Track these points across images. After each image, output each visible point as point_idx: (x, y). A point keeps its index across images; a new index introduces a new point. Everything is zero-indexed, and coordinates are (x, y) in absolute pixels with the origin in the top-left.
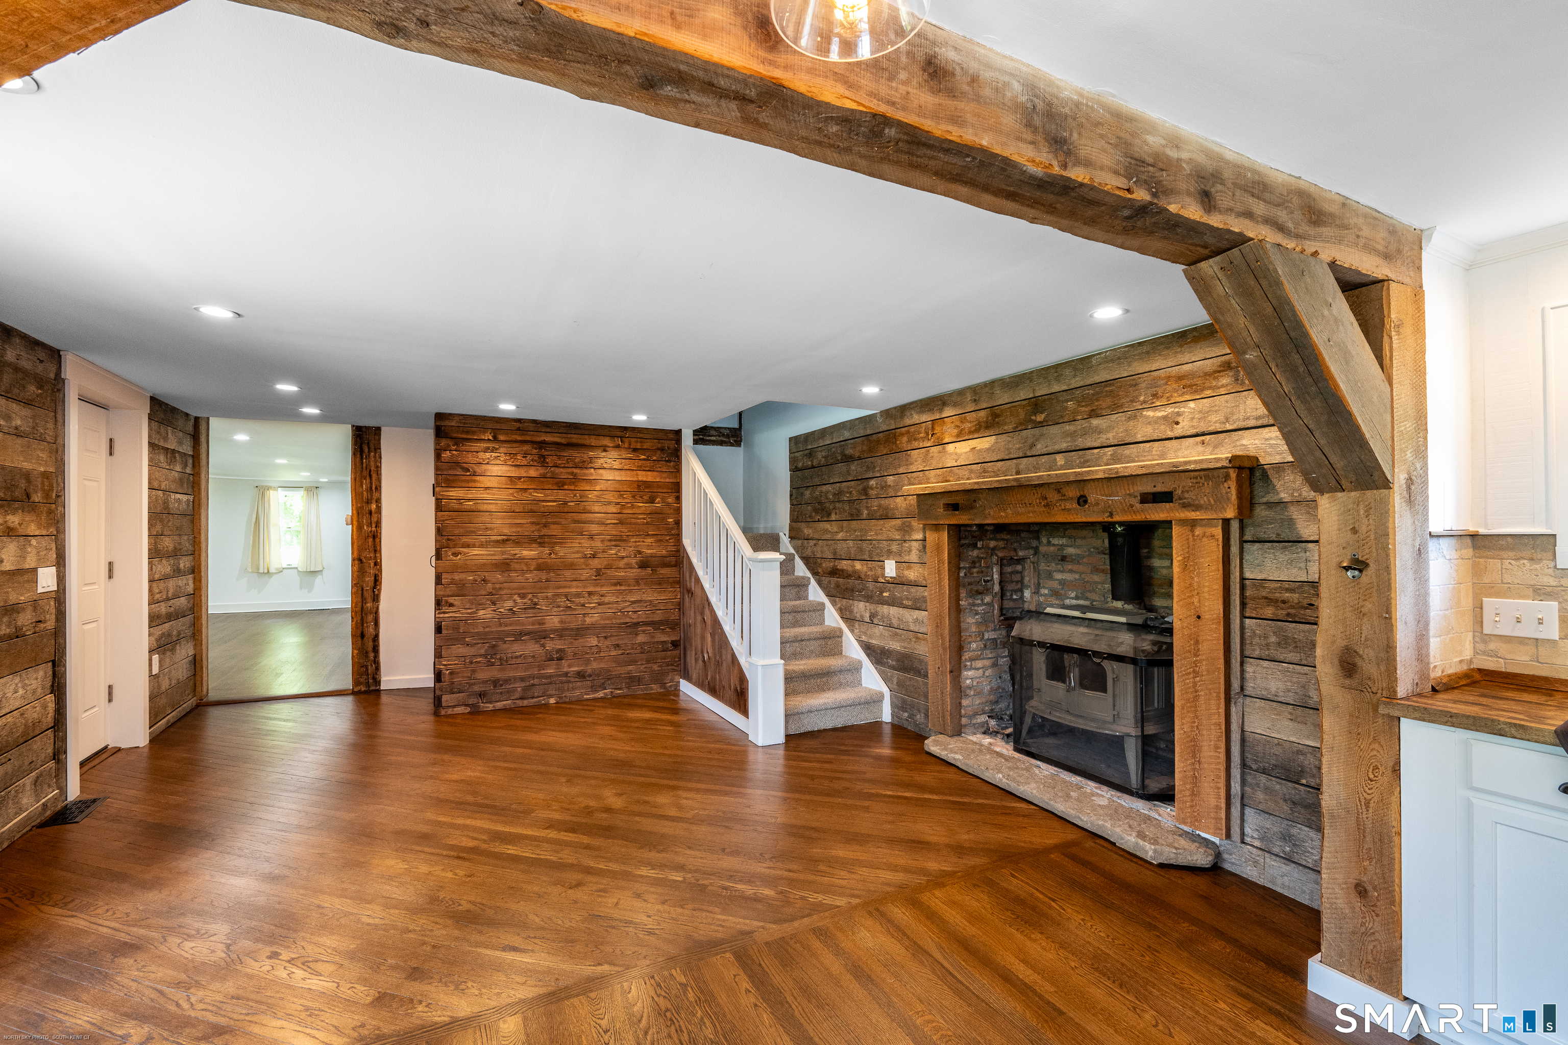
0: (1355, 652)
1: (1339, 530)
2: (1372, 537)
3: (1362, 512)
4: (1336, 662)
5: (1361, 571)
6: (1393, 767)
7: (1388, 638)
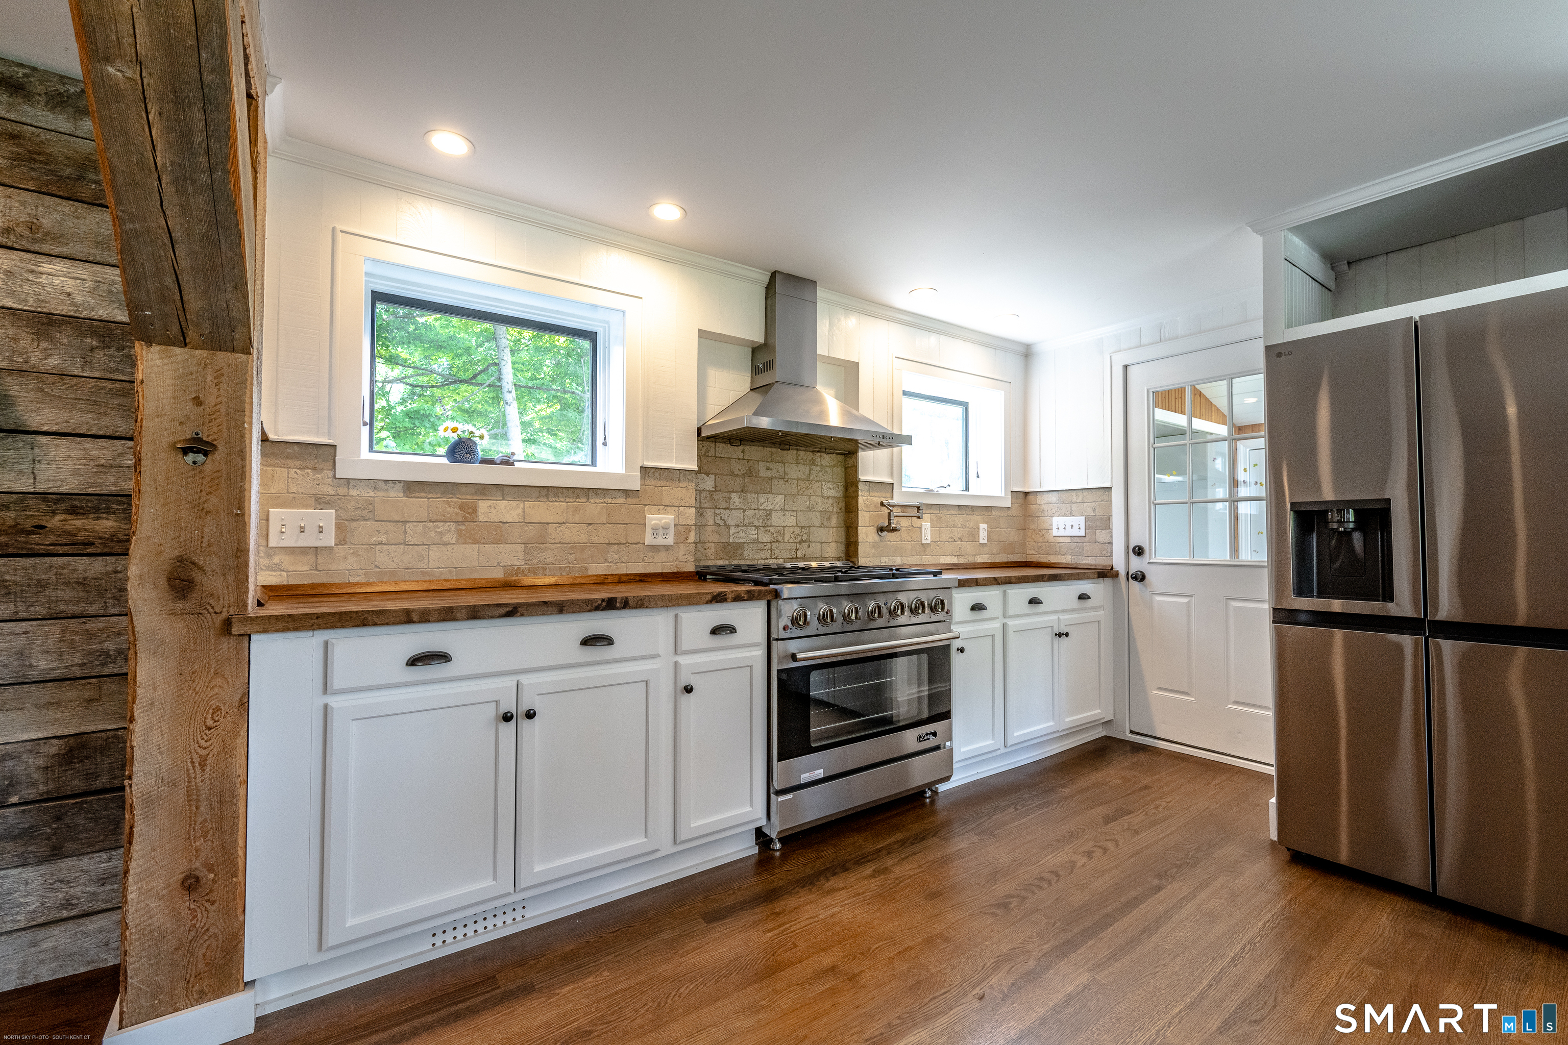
0: (193, 563)
1: (174, 398)
2: (223, 411)
3: (209, 378)
4: (162, 581)
5: (206, 454)
6: (241, 700)
7: (239, 540)
